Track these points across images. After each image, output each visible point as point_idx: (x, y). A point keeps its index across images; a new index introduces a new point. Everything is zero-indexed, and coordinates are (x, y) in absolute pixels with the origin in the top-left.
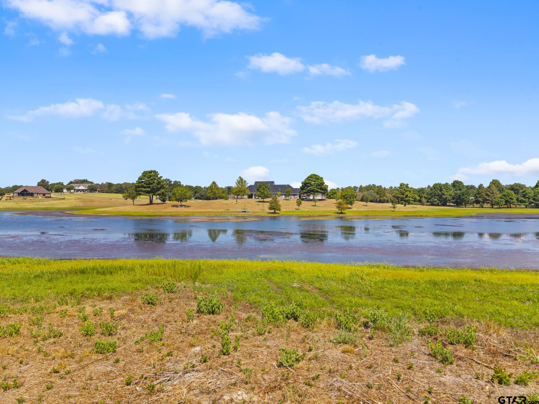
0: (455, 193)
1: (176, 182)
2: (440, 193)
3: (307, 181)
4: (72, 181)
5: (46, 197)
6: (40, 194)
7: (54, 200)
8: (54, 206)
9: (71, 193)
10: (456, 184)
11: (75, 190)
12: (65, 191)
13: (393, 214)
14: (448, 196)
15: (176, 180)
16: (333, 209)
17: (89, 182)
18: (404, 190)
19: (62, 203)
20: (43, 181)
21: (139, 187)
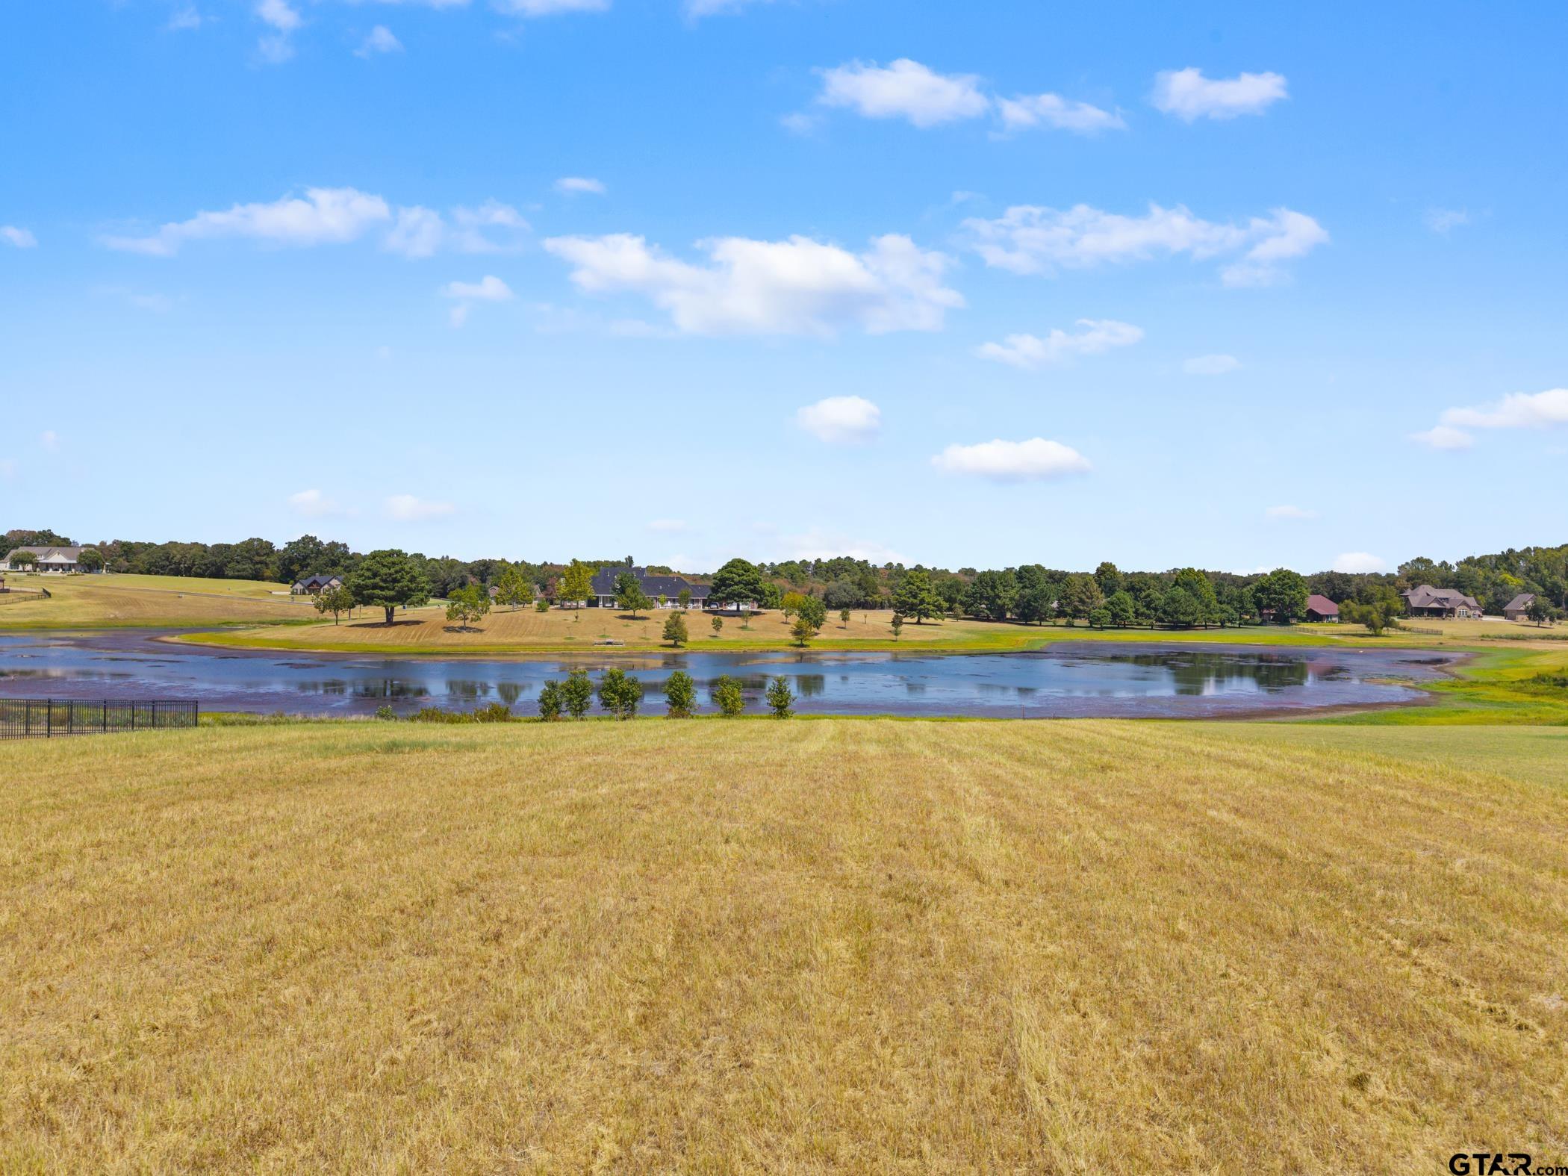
0: (1021, 596)
2: (991, 593)
3: (727, 575)
9: (28, 573)
10: (1024, 573)
11: (37, 565)
13: (895, 648)
14: (1007, 601)
16: (783, 637)
18: (918, 587)
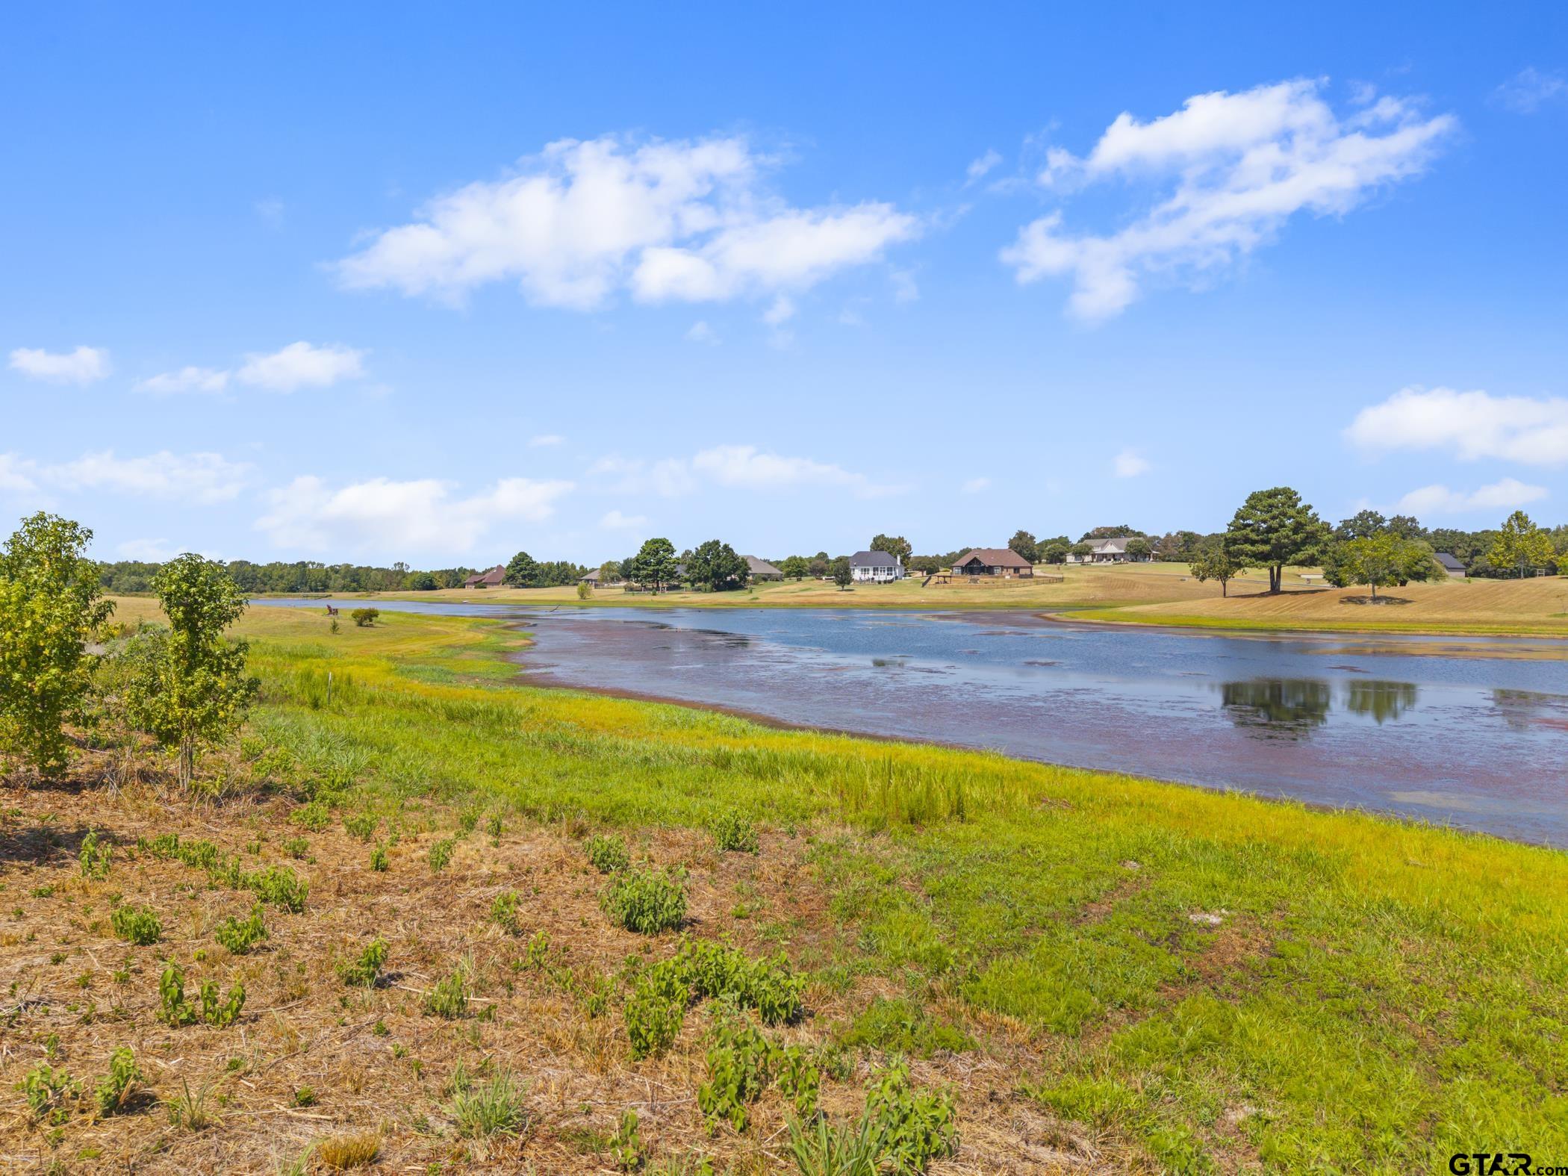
1: (1398, 521)
4: (1090, 531)
5: (1021, 577)
6: (1008, 568)
7: (1038, 583)
8: (1033, 600)
9: (1083, 564)
11: (1094, 555)
12: (1070, 558)
15: (1402, 515)
17: (1133, 532)
19: (1055, 590)
20: (1021, 535)
21: (1235, 541)
